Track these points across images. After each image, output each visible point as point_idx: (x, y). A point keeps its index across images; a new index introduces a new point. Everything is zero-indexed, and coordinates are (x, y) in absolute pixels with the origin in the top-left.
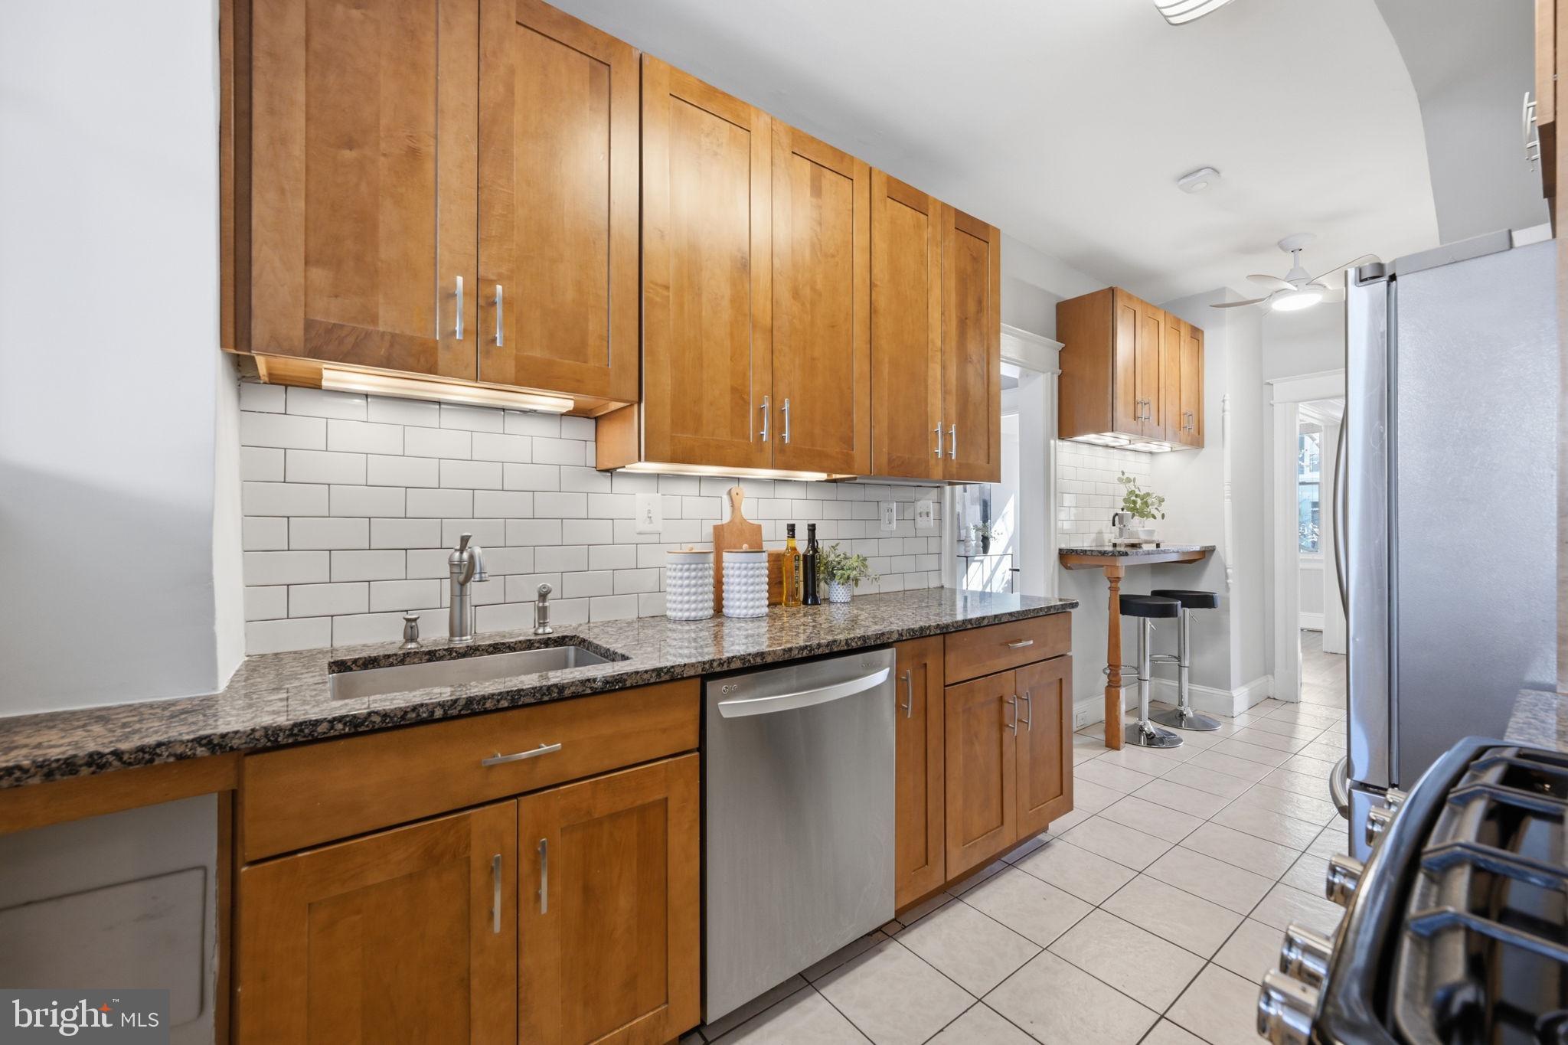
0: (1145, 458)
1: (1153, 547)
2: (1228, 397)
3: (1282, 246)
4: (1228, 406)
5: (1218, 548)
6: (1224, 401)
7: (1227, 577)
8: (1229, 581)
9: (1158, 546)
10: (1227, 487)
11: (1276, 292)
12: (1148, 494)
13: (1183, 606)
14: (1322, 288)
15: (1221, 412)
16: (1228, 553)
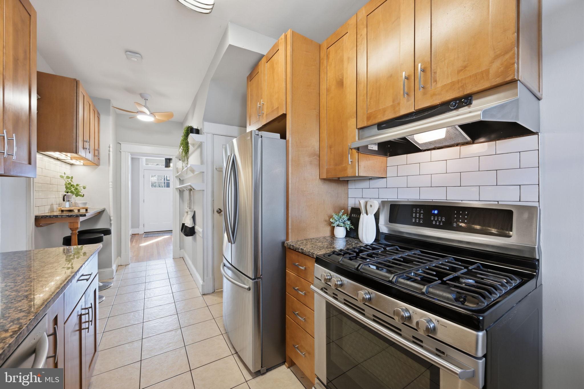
0: (68, 167)
1: (84, 211)
2: (111, 146)
3: (142, 95)
4: (111, 149)
5: (107, 209)
6: (109, 147)
7: (111, 220)
8: (112, 222)
9: (87, 210)
10: (111, 183)
11: (140, 112)
12: (77, 185)
13: (104, 235)
14: (154, 116)
15: (108, 151)
16: (111, 211)
